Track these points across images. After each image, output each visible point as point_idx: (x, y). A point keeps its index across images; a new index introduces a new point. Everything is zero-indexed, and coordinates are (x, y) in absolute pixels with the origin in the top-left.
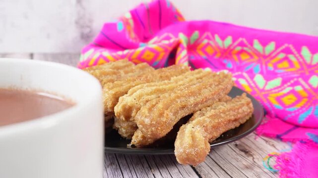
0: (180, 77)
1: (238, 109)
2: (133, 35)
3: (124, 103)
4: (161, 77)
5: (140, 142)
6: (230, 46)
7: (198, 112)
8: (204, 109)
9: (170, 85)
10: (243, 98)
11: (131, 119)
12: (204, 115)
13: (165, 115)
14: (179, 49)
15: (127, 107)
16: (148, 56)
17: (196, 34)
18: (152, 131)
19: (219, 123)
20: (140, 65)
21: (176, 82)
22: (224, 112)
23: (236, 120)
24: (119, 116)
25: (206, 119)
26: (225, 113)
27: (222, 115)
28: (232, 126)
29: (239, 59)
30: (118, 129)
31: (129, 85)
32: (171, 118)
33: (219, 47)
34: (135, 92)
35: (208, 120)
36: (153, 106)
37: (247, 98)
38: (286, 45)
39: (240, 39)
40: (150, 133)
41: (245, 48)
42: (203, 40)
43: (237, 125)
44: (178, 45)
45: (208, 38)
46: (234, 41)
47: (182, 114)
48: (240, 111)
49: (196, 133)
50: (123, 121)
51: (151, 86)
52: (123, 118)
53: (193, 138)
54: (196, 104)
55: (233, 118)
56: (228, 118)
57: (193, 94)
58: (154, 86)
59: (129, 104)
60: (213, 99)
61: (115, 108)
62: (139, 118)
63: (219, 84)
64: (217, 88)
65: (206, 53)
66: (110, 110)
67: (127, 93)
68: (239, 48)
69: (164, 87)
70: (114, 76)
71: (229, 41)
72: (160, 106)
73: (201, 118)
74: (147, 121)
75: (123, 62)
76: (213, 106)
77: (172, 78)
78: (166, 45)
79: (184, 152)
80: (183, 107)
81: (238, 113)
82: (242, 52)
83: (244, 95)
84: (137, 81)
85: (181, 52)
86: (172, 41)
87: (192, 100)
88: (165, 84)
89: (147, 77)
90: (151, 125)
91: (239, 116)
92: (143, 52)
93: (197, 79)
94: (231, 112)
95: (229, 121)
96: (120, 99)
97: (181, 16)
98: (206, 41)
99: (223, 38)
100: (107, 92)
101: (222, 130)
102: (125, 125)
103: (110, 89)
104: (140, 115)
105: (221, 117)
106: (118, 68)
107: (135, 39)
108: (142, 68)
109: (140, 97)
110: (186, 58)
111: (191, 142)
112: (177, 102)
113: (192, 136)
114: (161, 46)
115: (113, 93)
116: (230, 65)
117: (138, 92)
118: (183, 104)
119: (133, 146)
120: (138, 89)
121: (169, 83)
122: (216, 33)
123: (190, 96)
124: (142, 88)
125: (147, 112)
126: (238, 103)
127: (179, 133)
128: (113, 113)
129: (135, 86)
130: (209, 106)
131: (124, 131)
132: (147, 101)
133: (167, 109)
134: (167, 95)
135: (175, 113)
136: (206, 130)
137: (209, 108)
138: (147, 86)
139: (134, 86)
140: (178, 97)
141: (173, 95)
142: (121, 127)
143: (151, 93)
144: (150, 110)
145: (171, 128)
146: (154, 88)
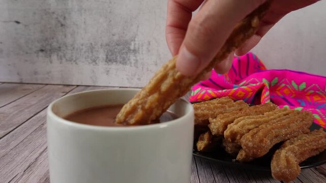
0: (271, 113)
1: (318, 141)
2: (228, 79)
3: (232, 129)
4: (256, 112)
5: (244, 159)
6: (305, 89)
7: (288, 141)
8: (292, 139)
9: (264, 119)
10: (321, 132)
11: (236, 141)
12: (292, 143)
13: (264, 141)
14: (264, 91)
15: (234, 132)
16: (240, 94)
17: (276, 80)
18: (253, 152)
19: (305, 151)
20: (238, 102)
21: (268, 116)
22: (308, 142)
23: (317, 149)
24: (227, 138)
25: (295, 147)
26: (308, 144)
27: (307, 145)
28: (314, 154)
29: (312, 100)
30: (225, 147)
31: (234, 117)
32: (268, 144)
33: (294, 90)
34: (240, 122)
35: (297, 148)
36: (255, 134)
37: (324, 132)
39: (314, 85)
40: (252, 153)
41: (318, 92)
42: (281, 84)
43: (318, 153)
44: (263, 86)
45: (285, 82)
46: (307, 86)
47: (276, 141)
48: (320, 142)
49: (290, 158)
50: (230, 142)
51: (250, 118)
52: (230, 140)
53: (288, 161)
54: (286, 135)
55: (315, 147)
56: (312, 147)
57: (283, 126)
58: (252, 118)
59: (235, 131)
60: (299, 131)
61: (225, 132)
62: (244, 141)
63: (303, 120)
64: (301, 123)
66: (220, 134)
67: (233, 122)
68: (311, 92)
69: (260, 119)
70: (222, 109)
71: (303, 85)
72: (260, 134)
73: (291, 146)
74: (250, 144)
75: (226, 99)
76: (299, 137)
77: (265, 113)
78: (253, 86)
79: (280, 171)
80: (276, 137)
81: (319, 144)
82: (314, 94)
83: (321, 130)
84: (240, 114)
85: (265, 93)
86: (258, 84)
87: (283, 131)
88: (260, 117)
89: (246, 111)
90: (253, 147)
91: (320, 146)
92: (236, 92)
93: (285, 115)
94: (313, 143)
95: (312, 150)
96: (229, 126)
97: (263, 66)
98: (283, 85)
99: (299, 84)
100: (219, 121)
101: (307, 156)
102: (231, 145)
103: (221, 119)
104: (244, 139)
105: (306, 146)
106: (222, 103)
107: (229, 81)
108: (240, 104)
109: (243, 126)
110: (269, 97)
111: (286, 164)
112: (272, 132)
113: (286, 160)
114: (249, 87)
115: (224, 121)
116: (303, 104)
117: (242, 122)
118: (277, 134)
119: (238, 161)
120: (241, 120)
121: (264, 117)
122: (293, 80)
123: (281, 128)
124: (244, 119)
125: (250, 138)
126: (318, 136)
127: (275, 156)
128: (223, 136)
129: (239, 117)
130: (295, 137)
131: (229, 149)
132: (250, 130)
133: (265, 137)
134: (264, 126)
135: (271, 140)
136: (296, 156)
137: (296, 139)
138: (248, 118)
139: (237, 118)
140: (273, 129)
141: (269, 127)
142: (228, 146)
143: (251, 124)
144: (253, 136)
145: (268, 151)
146: (253, 120)
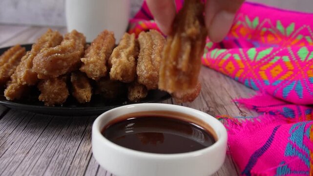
6: (258, 27)
38: (305, 26)
39: (266, 20)
41: (270, 30)
42: (237, 21)
45: (241, 19)
46: (260, 21)
65: (239, 34)
68: (264, 30)
71: (256, 22)
82: (267, 33)
98: (239, 22)
99: (251, 19)
122: (246, 14)
